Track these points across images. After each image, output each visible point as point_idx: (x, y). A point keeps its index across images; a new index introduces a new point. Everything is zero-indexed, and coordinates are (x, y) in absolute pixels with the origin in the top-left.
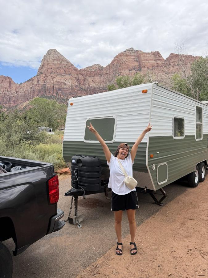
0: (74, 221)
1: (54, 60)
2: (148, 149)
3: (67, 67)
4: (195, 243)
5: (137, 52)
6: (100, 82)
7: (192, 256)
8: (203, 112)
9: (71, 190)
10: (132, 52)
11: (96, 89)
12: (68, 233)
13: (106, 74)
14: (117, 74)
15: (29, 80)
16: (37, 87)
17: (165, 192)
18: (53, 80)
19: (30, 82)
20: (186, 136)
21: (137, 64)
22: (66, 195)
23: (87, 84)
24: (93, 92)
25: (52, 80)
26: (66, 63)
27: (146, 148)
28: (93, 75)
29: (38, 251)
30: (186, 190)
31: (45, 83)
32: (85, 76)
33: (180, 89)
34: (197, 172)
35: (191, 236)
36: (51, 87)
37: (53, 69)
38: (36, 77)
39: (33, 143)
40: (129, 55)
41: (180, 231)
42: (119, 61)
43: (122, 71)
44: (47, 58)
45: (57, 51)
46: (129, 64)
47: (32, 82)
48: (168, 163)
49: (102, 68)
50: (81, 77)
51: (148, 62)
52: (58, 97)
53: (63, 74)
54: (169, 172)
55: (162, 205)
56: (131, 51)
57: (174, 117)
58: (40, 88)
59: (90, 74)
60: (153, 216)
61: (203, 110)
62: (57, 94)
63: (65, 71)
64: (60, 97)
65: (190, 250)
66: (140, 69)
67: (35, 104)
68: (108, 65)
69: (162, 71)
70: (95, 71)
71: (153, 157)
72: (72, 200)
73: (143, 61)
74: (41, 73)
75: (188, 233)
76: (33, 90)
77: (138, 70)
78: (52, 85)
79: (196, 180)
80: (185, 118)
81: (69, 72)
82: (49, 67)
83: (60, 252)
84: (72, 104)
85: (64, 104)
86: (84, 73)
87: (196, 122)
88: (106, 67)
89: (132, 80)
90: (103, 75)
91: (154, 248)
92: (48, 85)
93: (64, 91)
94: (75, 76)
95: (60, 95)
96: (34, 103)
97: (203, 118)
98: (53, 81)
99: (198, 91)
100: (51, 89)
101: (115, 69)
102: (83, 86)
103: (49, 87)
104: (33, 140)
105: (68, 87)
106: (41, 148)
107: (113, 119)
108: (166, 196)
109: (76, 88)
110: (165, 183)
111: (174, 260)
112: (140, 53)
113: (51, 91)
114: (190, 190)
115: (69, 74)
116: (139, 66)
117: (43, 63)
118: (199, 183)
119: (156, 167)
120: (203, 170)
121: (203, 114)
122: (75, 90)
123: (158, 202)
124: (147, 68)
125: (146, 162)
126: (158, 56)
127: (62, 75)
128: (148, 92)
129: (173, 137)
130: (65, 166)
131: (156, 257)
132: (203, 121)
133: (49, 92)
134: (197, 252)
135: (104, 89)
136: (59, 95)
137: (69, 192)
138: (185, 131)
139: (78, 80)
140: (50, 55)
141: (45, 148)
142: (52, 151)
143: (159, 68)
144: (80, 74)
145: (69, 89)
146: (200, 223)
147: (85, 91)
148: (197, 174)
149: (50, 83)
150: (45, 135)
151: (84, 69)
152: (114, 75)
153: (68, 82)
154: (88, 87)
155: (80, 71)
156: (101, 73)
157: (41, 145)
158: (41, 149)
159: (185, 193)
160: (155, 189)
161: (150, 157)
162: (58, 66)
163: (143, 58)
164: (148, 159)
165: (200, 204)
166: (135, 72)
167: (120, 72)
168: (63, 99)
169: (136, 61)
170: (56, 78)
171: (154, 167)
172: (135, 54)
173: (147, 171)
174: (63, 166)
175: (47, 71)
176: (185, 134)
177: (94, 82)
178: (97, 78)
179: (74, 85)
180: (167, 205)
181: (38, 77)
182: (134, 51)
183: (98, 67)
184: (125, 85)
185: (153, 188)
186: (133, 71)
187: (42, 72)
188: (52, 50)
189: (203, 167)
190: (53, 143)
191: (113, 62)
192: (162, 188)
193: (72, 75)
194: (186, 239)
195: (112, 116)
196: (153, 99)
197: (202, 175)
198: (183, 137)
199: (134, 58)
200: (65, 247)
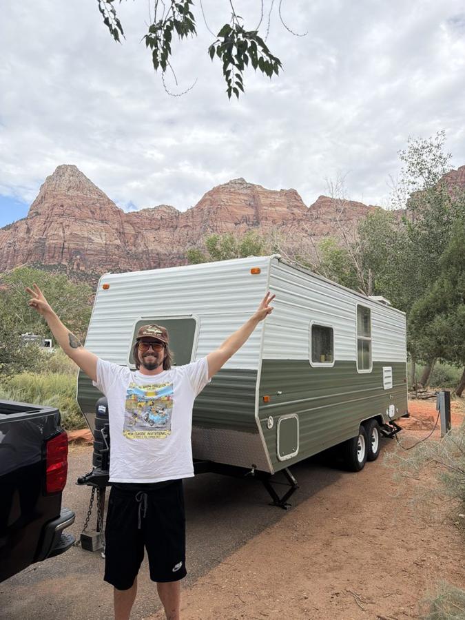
0: (94, 543)
1: (70, 187)
2: (260, 385)
3: (98, 205)
4: (348, 580)
5: (252, 187)
6: (172, 243)
7: (339, 607)
8: (371, 318)
9: (92, 473)
10: (242, 187)
11: (162, 257)
12: (77, 571)
13: (186, 226)
14: (209, 230)
15: (8, 228)
16: (24, 244)
17: (294, 479)
18: (63, 229)
19: (9, 231)
20: (337, 363)
21: (250, 212)
22: (80, 482)
23: (142, 244)
24: (154, 262)
25: (61, 229)
26: (96, 197)
27: (255, 381)
28: (157, 227)
29: (6, 610)
30: (340, 477)
31: (44, 237)
32: (139, 227)
33: (335, 269)
34: (361, 439)
35: (340, 568)
36: (59, 246)
37: (65, 207)
38: (24, 221)
39: (8, 369)
40: (234, 193)
41: (320, 559)
42: (213, 201)
43: (219, 224)
44: (54, 182)
45: (77, 170)
46: (235, 210)
47: (14, 233)
48: (300, 416)
49: (177, 215)
50: (129, 229)
51: (273, 209)
52: (73, 269)
53: (88, 220)
54: (302, 435)
55: (288, 507)
56: (239, 183)
57: (313, 323)
58: (31, 246)
59: (150, 224)
60: (268, 530)
61: (372, 314)
62: (70, 261)
63: (92, 213)
64: (78, 268)
65: (337, 594)
66: (257, 223)
67: (16, 282)
68: (191, 209)
69: (303, 229)
70: (161, 218)
71: (269, 400)
72: (93, 495)
73: (264, 207)
74: (38, 214)
75: (335, 561)
76: (15, 250)
77: (254, 224)
78: (62, 242)
79: (361, 456)
80: (334, 327)
81: (103, 215)
82: (56, 201)
83: (57, 610)
84: (106, 287)
85: (86, 284)
86: (137, 220)
87: (359, 334)
88: (187, 213)
89: (240, 244)
90: (178, 229)
91: (263, 593)
92: (51, 241)
93: (87, 257)
94: (116, 226)
95: (78, 265)
96: (15, 280)
97: (372, 329)
98: (64, 233)
99: (370, 274)
100: (56, 250)
101: (205, 218)
102: (134, 249)
103: (54, 245)
104: (8, 363)
105: (99, 248)
106: (25, 383)
107: (193, 321)
108: (295, 487)
109: (117, 252)
110: (294, 458)
111: (302, 616)
112: (258, 189)
113: (56, 255)
114: (348, 477)
115: (102, 221)
116: (254, 216)
117: (43, 193)
118: (367, 464)
119: (276, 423)
120: (375, 435)
121: (372, 321)
122: (114, 257)
123: (279, 501)
124: (271, 222)
125: (254, 411)
126: (295, 198)
127: (86, 222)
128: (262, 273)
129: (311, 362)
130: (79, 425)
131: (266, 611)
132: (372, 334)
133: (53, 257)
134: (350, 599)
135: (179, 258)
136: (75, 263)
137: (87, 476)
138: (335, 353)
139: (122, 234)
140: (61, 176)
141: (34, 383)
142: (51, 390)
143: (295, 222)
144: (128, 222)
145: (98, 253)
146: (361, 542)
147: (137, 259)
148: (361, 443)
149: (56, 237)
150: (37, 352)
151: (137, 213)
152: (201, 231)
153: (99, 237)
154: (144, 251)
155: (127, 215)
156: (175, 224)
157: (26, 376)
158: (25, 385)
159: (336, 484)
160: (272, 470)
161: (263, 401)
162: (79, 202)
163: (263, 201)
164: (259, 405)
165: (365, 506)
166: (248, 228)
167: (215, 224)
168: (84, 274)
169: (250, 205)
170: (72, 226)
171: (271, 421)
172: (249, 191)
173: (256, 430)
174: (73, 425)
175: (52, 209)
176: (336, 358)
177: (159, 242)
178: (164, 234)
179: (112, 245)
180: (299, 508)
181: (29, 222)
182: (245, 185)
183: (168, 211)
184: (225, 253)
185: (268, 467)
186: (242, 226)
187: (40, 211)
188: (66, 167)
189: (375, 429)
190: (54, 372)
191: (201, 203)
192: (289, 468)
193: (110, 223)
194: (330, 575)
195: (191, 315)
196: (271, 286)
197: (373, 447)
198: (331, 365)
199: (246, 198)
200: (70, 599)
